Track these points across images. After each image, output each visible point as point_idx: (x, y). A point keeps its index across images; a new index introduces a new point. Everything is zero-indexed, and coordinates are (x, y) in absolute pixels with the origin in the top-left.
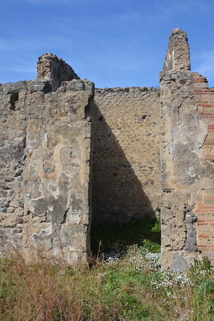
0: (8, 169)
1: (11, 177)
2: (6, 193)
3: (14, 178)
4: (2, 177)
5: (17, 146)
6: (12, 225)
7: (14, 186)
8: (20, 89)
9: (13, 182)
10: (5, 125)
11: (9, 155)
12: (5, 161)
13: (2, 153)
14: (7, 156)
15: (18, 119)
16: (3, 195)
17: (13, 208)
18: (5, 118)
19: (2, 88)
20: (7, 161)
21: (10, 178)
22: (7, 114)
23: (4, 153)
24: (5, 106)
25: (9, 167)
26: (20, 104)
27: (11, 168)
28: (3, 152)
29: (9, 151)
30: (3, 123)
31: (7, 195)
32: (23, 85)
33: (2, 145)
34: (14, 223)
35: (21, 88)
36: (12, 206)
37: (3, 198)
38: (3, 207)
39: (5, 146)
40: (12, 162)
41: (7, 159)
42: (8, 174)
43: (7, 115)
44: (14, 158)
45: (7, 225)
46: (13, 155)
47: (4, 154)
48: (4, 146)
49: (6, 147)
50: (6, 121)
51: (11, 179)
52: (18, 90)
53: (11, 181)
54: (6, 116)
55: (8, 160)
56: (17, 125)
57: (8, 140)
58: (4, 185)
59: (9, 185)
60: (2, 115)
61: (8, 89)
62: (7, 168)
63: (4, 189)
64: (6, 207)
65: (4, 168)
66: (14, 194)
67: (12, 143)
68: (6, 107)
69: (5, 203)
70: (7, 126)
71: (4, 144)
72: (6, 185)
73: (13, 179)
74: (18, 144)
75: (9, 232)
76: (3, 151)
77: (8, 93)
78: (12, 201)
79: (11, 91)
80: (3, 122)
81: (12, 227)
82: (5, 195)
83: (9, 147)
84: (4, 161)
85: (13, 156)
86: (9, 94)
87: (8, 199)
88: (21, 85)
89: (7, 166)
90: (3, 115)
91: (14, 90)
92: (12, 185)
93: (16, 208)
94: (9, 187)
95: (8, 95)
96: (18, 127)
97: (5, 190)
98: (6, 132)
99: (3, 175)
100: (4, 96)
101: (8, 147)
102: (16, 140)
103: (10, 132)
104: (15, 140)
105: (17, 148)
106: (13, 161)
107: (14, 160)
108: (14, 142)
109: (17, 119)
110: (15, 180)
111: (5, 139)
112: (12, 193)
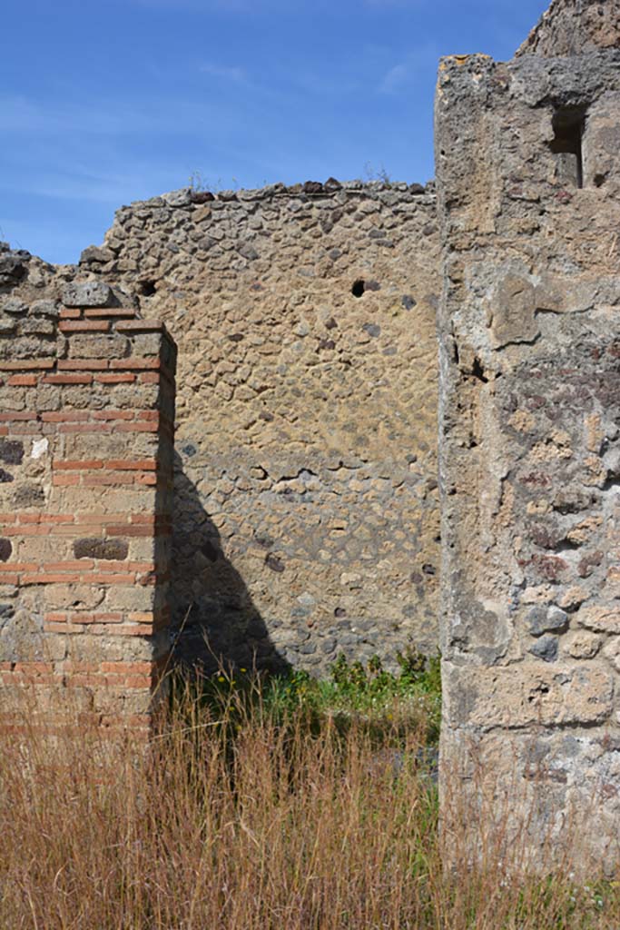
0: (566, 452)
1: (587, 491)
2: (560, 565)
3: (598, 493)
4: (538, 492)
5: (609, 347)
6: (593, 718)
7: (602, 530)
8: (599, 87)
9: (594, 513)
10: (536, 249)
11: (573, 389)
12: (551, 416)
13: (532, 375)
14: (557, 393)
15: (606, 223)
16: (539, 577)
17: (597, 636)
18: (532, 218)
19: (503, 79)
20: (560, 415)
21: (579, 495)
22: (543, 196)
23: (539, 375)
24: (531, 161)
25: (574, 441)
26: (607, 157)
27: (581, 448)
28: (536, 370)
29: (566, 367)
30: (525, 236)
31: (561, 576)
32: (613, 71)
33: (531, 339)
34: (602, 708)
35: (602, 85)
36: (589, 628)
37: (540, 588)
38: (537, 636)
39: (546, 346)
40: (586, 421)
41: (562, 406)
42: (567, 478)
43: (544, 202)
44: (597, 402)
45: (565, 716)
46: (592, 387)
47: (542, 382)
48: (541, 343)
49: (551, 349)
50: (538, 229)
51: (587, 502)
52: (589, 91)
53: (585, 508)
54: (538, 206)
55: (568, 408)
56: (601, 247)
57: (557, 319)
58: (550, 530)
59: (574, 528)
60: (514, 200)
61: (538, 86)
62: (560, 446)
63: (548, 548)
64: (554, 631)
65: (543, 447)
66: (601, 572)
67: (583, 331)
68: (536, 166)
69: (550, 616)
70: (548, 253)
71: (539, 335)
72: (560, 529)
73: (594, 501)
74: (614, 336)
75: (571, 749)
76: (535, 366)
77: (539, 105)
78: (592, 601)
79: (555, 93)
80: (525, 232)
81: (589, 725)
82: (552, 575)
83: (569, 352)
84: (543, 416)
85: (592, 392)
86: (543, 107)
87: (567, 595)
88: (603, 69)
89: (561, 437)
90: (523, 200)
91: (569, 88)
92: (592, 527)
93: (611, 634)
94: (576, 535)
95: (538, 112)
96: (605, 259)
97: (551, 554)
98: (546, 280)
99: (544, 482)
100: (516, 114)
101: (563, 350)
102: (604, 316)
103: (566, 279)
104: (597, 320)
105: (608, 355)
106: (594, 414)
107: (598, 407)
108: (589, 327)
109: (598, 224)
110: (605, 504)
111: (545, 311)
112: (592, 563)
